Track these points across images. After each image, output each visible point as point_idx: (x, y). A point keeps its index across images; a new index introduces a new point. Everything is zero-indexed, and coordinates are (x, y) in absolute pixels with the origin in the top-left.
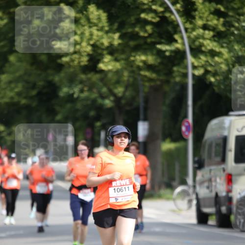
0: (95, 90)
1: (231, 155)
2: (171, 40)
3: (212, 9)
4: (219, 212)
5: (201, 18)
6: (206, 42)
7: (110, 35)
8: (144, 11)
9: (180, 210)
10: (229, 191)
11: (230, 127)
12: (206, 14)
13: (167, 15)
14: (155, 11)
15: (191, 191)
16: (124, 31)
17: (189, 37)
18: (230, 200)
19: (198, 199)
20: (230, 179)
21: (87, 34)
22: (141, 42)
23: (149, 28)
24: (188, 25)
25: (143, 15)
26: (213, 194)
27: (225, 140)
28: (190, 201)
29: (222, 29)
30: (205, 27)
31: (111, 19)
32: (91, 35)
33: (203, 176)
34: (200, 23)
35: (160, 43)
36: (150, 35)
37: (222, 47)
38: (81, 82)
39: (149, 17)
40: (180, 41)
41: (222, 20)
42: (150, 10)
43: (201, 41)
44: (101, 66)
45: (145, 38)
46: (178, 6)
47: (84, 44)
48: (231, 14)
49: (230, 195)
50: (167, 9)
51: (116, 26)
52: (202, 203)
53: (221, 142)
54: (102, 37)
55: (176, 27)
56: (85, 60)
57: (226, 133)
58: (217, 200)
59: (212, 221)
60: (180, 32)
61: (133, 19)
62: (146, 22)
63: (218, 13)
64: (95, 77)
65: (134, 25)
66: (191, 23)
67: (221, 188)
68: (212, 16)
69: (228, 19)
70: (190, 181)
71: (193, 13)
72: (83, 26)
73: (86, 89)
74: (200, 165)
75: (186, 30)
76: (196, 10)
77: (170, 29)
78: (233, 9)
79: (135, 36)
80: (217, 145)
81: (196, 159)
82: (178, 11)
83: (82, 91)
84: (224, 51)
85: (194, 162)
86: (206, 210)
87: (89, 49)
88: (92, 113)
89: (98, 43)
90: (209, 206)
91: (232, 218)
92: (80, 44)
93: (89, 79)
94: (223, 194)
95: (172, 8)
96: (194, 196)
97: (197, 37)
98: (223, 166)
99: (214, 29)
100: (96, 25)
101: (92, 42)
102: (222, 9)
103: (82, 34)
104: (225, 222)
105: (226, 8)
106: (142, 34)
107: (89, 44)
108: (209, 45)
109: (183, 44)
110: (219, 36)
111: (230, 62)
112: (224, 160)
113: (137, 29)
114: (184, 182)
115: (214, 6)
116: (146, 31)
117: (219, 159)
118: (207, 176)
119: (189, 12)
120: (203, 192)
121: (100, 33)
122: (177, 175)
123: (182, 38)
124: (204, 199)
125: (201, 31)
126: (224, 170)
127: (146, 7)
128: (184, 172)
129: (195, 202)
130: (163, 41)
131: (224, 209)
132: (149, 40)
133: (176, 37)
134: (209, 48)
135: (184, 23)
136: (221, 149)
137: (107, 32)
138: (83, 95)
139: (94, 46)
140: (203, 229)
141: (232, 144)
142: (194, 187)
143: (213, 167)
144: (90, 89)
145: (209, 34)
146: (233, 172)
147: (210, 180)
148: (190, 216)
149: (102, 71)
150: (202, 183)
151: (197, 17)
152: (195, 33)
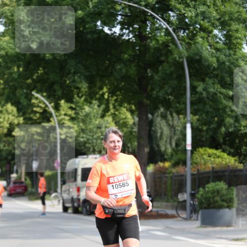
0: (11, 145)
1: (79, 178)
2: (49, 121)
3: (69, 107)
4: (73, 206)
5: (63, 110)
6: (66, 122)
7: (18, 118)
8: (35, 107)
9: (54, 205)
10: (79, 195)
11: (78, 164)
12: (66, 109)
13: (47, 109)
14: (40, 107)
15: (59, 195)
16: (25, 116)
17: (58, 120)
18: (79, 200)
19: (63, 200)
20: (79, 190)
21: (7, 118)
22: (34, 121)
23: (38, 115)
24: (57, 114)
25: (35, 109)
26: (70, 197)
27: (76, 170)
28: (59, 201)
29: (73, 116)
30: (65, 115)
31: (19, 110)
32: (9, 118)
33: (65, 188)
34: (63, 113)
35: (43, 122)
36: (38, 118)
37: (74, 124)
38: (4, 141)
39: (38, 109)
40: (53, 121)
41: (73, 112)
42: (38, 106)
43: (63, 121)
44: (14, 133)
45: (36, 120)
46: (53, 104)
47: (5, 123)
48: (78, 108)
49: (79, 197)
50: (46, 106)
51: (21, 114)
52: (65, 201)
53: (74, 171)
54: (14, 120)
55: (51, 115)
56: (5, 131)
57: (76, 167)
58: (72, 200)
59: (70, 211)
60: (53, 117)
61: (30, 111)
62: (36, 112)
63: (71, 108)
64: (11, 139)
65: (30, 114)
66: (58, 113)
67: (74, 194)
68: (68, 110)
69: (77, 111)
70: (59, 190)
71: (59, 108)
72: (5, 114)
73: (6, 145)
74: (64, 183)
75: (56, 116)
76: (60, 106)
77: (48, 115)
78: (79, 106)
79: (31, 119)
80: (73, 173)
81: (62, 180)
82: (52, 107)
83: (4, 146)
84: (75, 126)
85: (61, 181)
86: (67, 205)
87: (8, 125)
88: (10, 157)
89: (12, 123)
90: (68, 203)
91: (80, 209)
92: (3, 123)
93: (8, 140)
94: (75, 197)
95: (49, 105)
96: (61, 198)
97: (61, 120)
98: (75, 183)
99: (70, 116)
100: (11, 113)
101: (9, 122)
102: (73, 106)
103: (4, 118)
104: (76, 211)
105: (76, 106)
106: (34, 118)
107: (7, 123)
108: (68, 123)
109: (55, 123)
110: (72, 119)
111: (78, 131)
112: (75, 180)
113: (32, 116)
114: (56, 191)
115: (69, 105)
116: (36, 116)
117: (73, 180)
118: (67, 188)
119: (57, 108)
120: (65, 196)
121: (13, 118)
122: (53, 188)
123: (54, 119)
124: (67, 200)
125: (63, 117)
126: (76, 185)
127: (36, 105)
128: (56, 187)
129: (61, 201)
130: (45, 121)
131: (76, 205)
132: (38, 121)
133: (51, 119)
134: (67, 125)
135: (55, 113)
136: (74, 174)
137: (17, 117)
138: (5, 148)
139: (10, 124)
140: (65, 214)
141: (79, 172)
142: (61, 194)
143: (71, 184)
144: (9, 145)
145: (67, 118)
146: (80, 186)
147: (69, 190)
148: (59, 208)
149: (14, 136)
150: (65, 191)
151: (61, 110)
152: (60, 118)
